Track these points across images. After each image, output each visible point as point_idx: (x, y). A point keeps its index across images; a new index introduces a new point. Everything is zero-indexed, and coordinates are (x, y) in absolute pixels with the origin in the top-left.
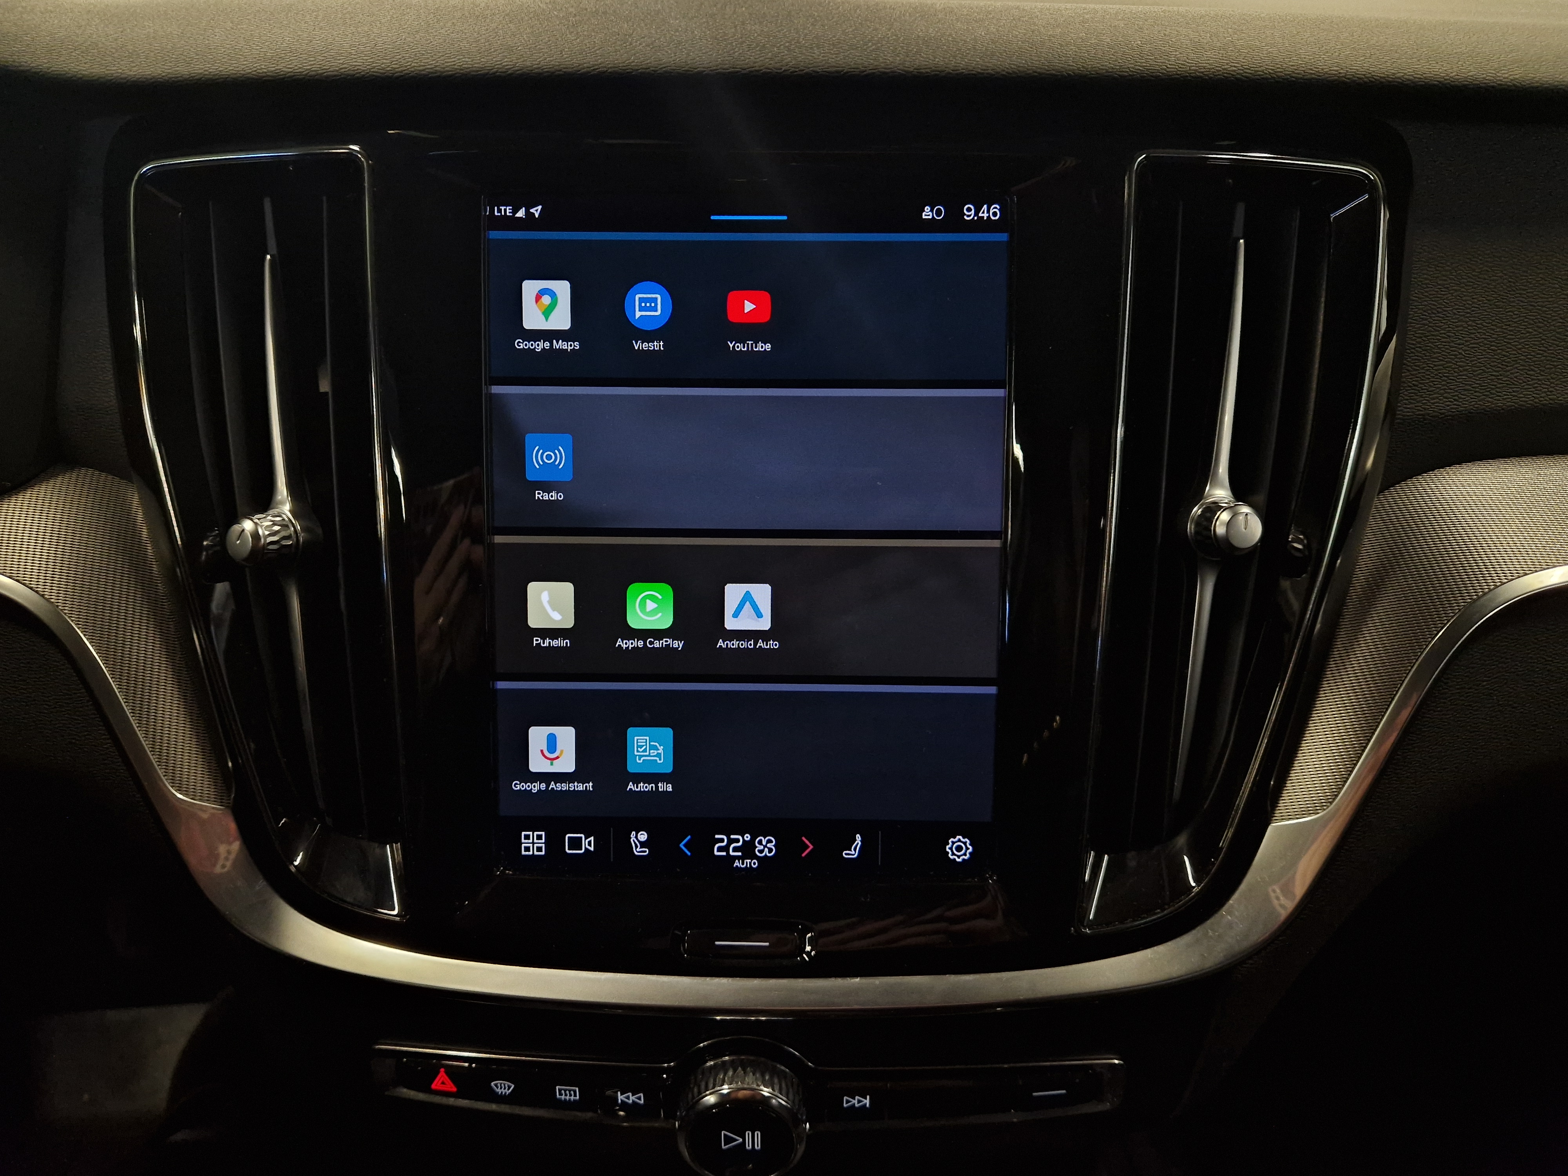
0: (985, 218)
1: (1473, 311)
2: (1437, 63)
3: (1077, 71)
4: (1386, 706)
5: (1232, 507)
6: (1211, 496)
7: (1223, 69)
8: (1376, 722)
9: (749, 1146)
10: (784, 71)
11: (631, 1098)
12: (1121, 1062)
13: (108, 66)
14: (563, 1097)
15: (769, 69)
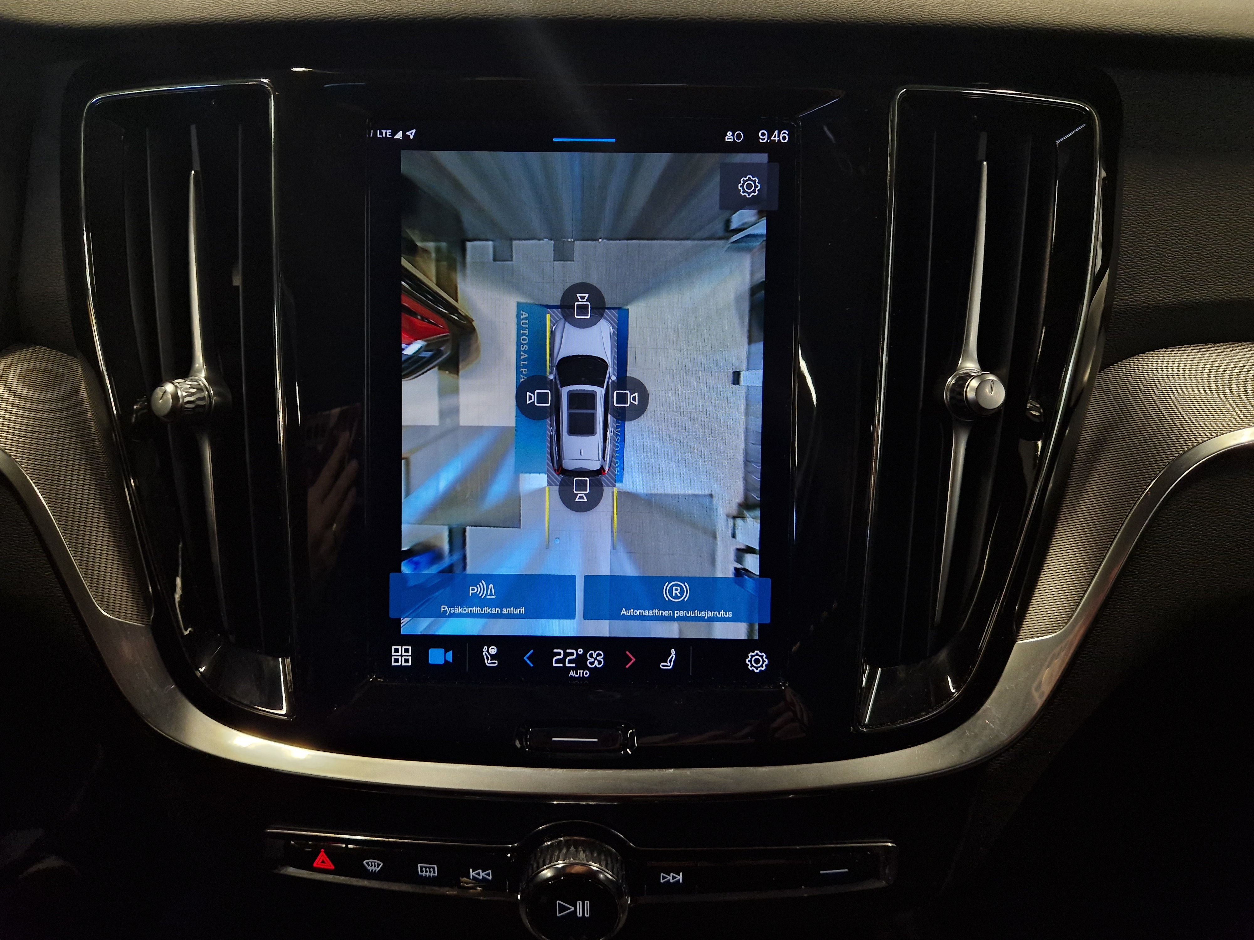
0: (776, 141)
1: (1173, 222)
2: (1140, 18)
3: (849, 19)
4: (1111, 543)
5: (980, 375)
6: (963, 368)
7: (968, 19)
8: (1103, 556)
9: (580, 914)
10: (613, 16)
11: (481, 874)
12: (894, 845)
13: (65, 15)
14: (424, 874)
15: (599, 15)
